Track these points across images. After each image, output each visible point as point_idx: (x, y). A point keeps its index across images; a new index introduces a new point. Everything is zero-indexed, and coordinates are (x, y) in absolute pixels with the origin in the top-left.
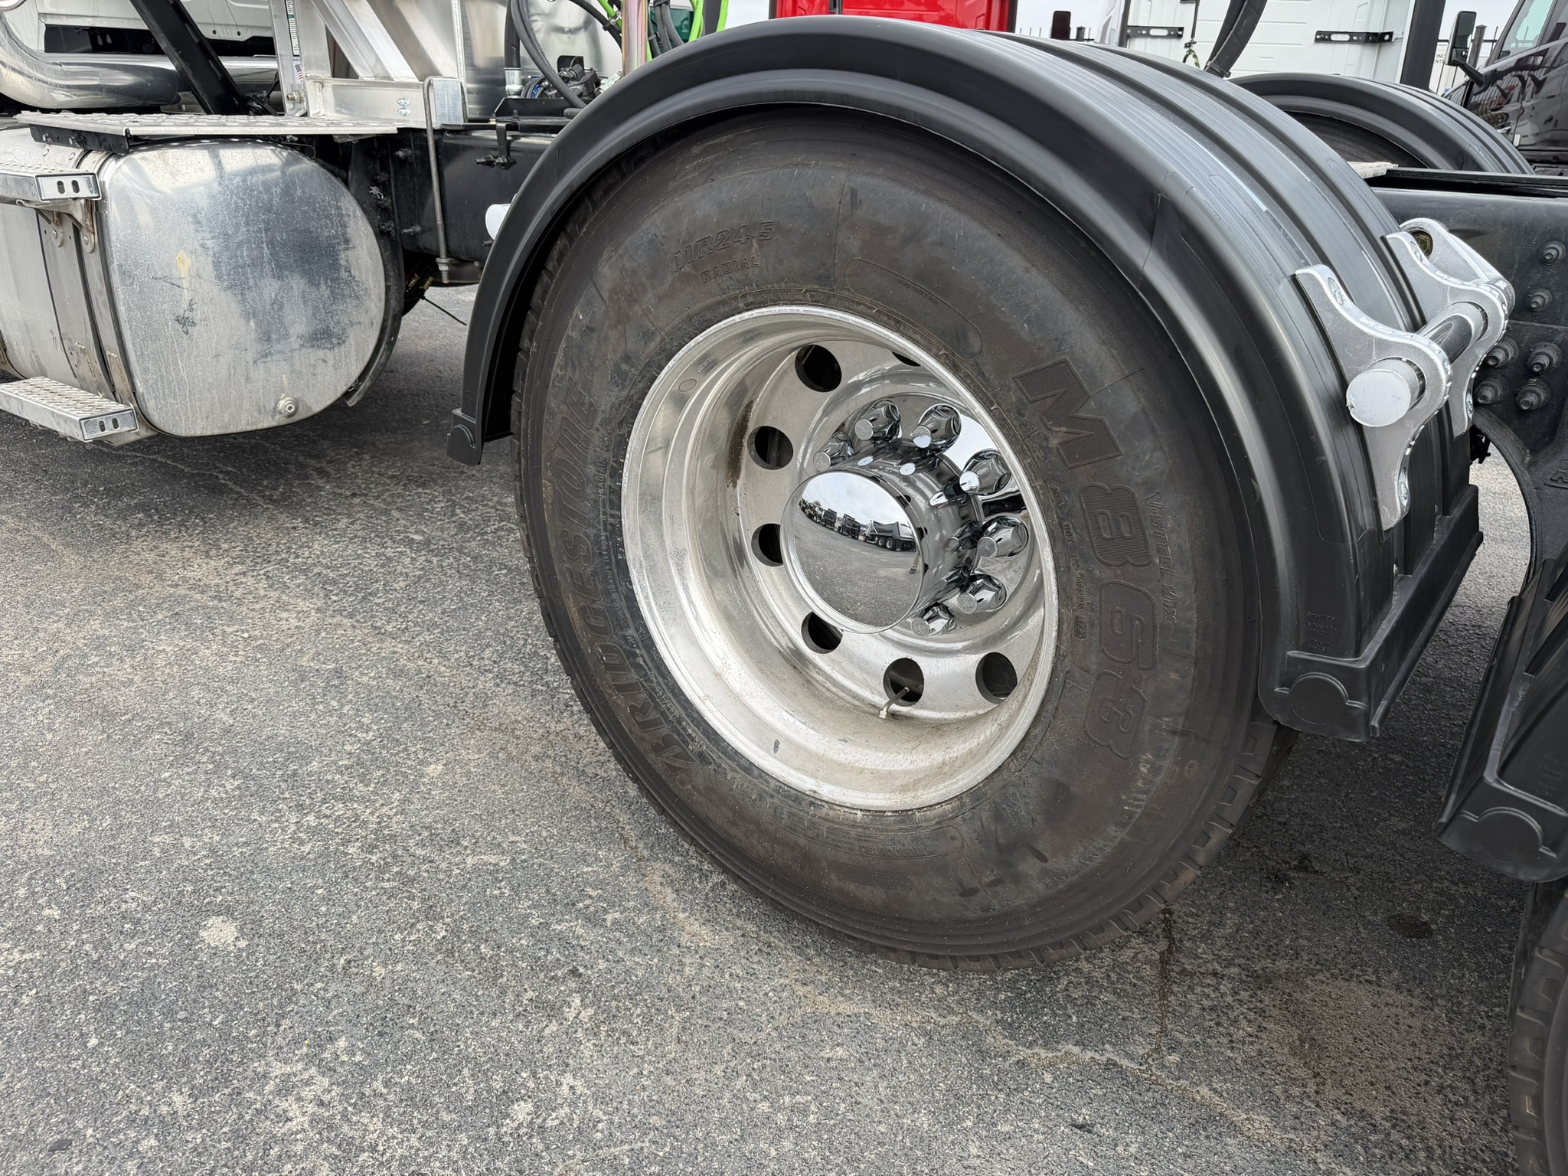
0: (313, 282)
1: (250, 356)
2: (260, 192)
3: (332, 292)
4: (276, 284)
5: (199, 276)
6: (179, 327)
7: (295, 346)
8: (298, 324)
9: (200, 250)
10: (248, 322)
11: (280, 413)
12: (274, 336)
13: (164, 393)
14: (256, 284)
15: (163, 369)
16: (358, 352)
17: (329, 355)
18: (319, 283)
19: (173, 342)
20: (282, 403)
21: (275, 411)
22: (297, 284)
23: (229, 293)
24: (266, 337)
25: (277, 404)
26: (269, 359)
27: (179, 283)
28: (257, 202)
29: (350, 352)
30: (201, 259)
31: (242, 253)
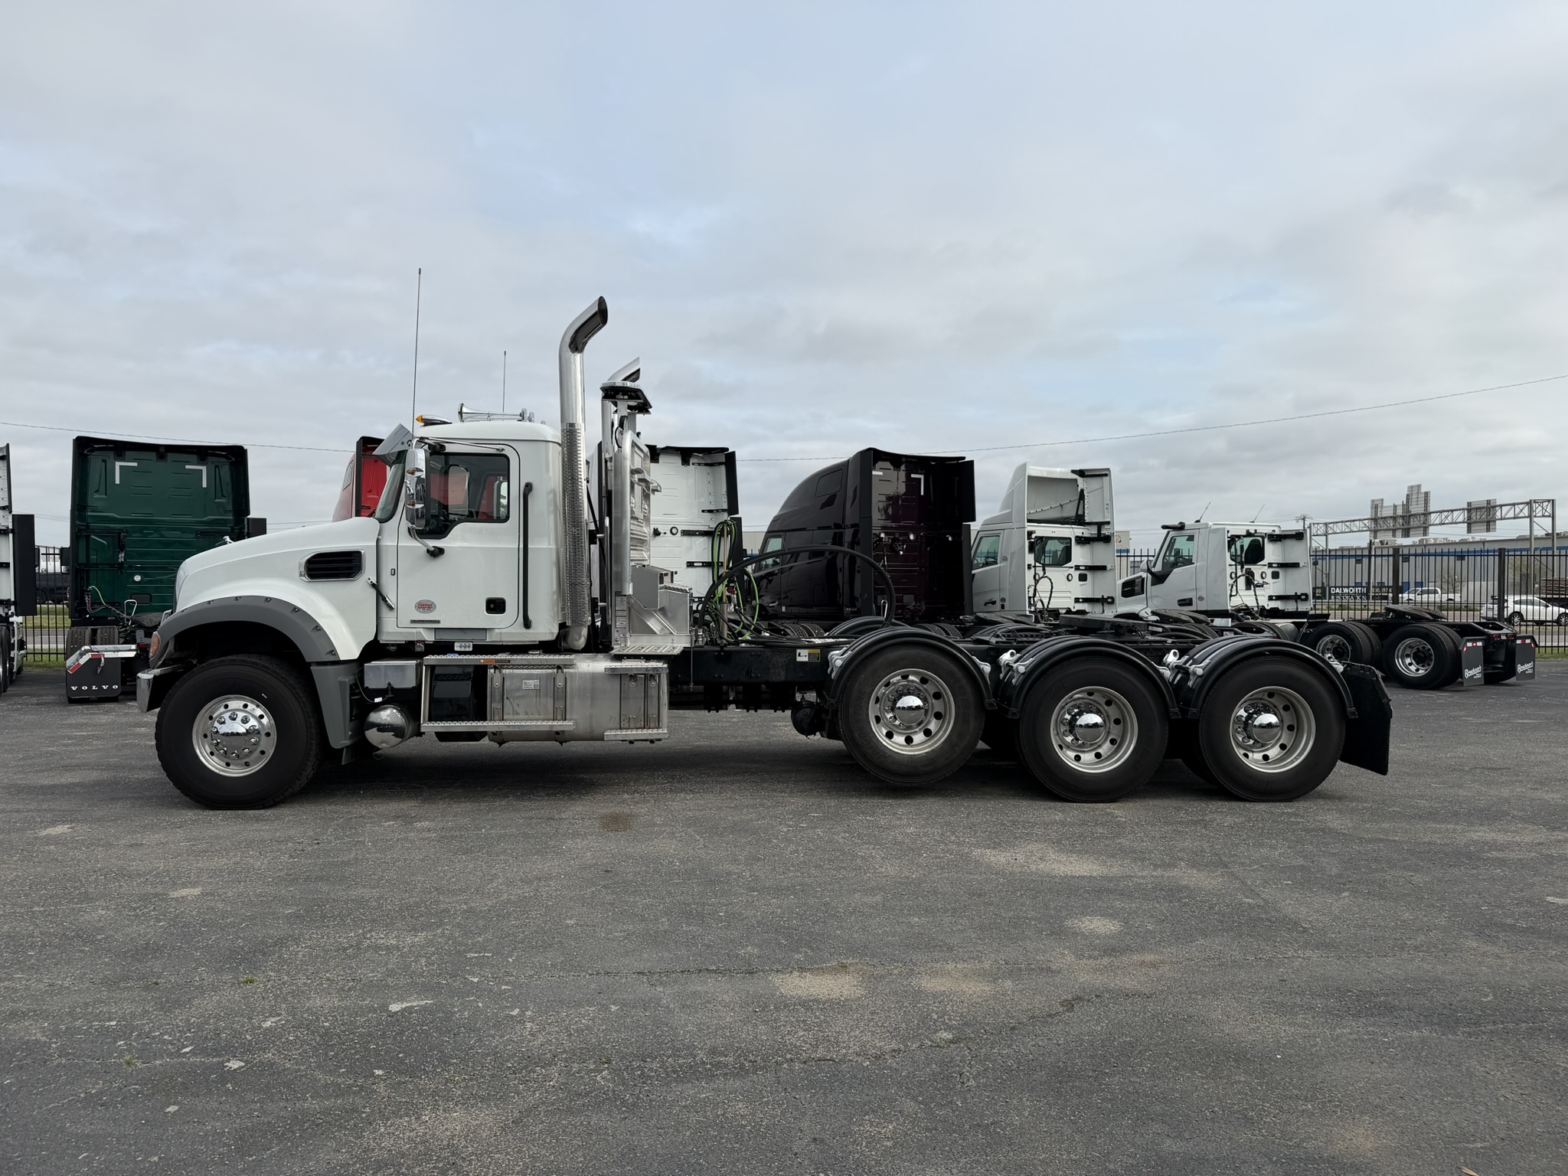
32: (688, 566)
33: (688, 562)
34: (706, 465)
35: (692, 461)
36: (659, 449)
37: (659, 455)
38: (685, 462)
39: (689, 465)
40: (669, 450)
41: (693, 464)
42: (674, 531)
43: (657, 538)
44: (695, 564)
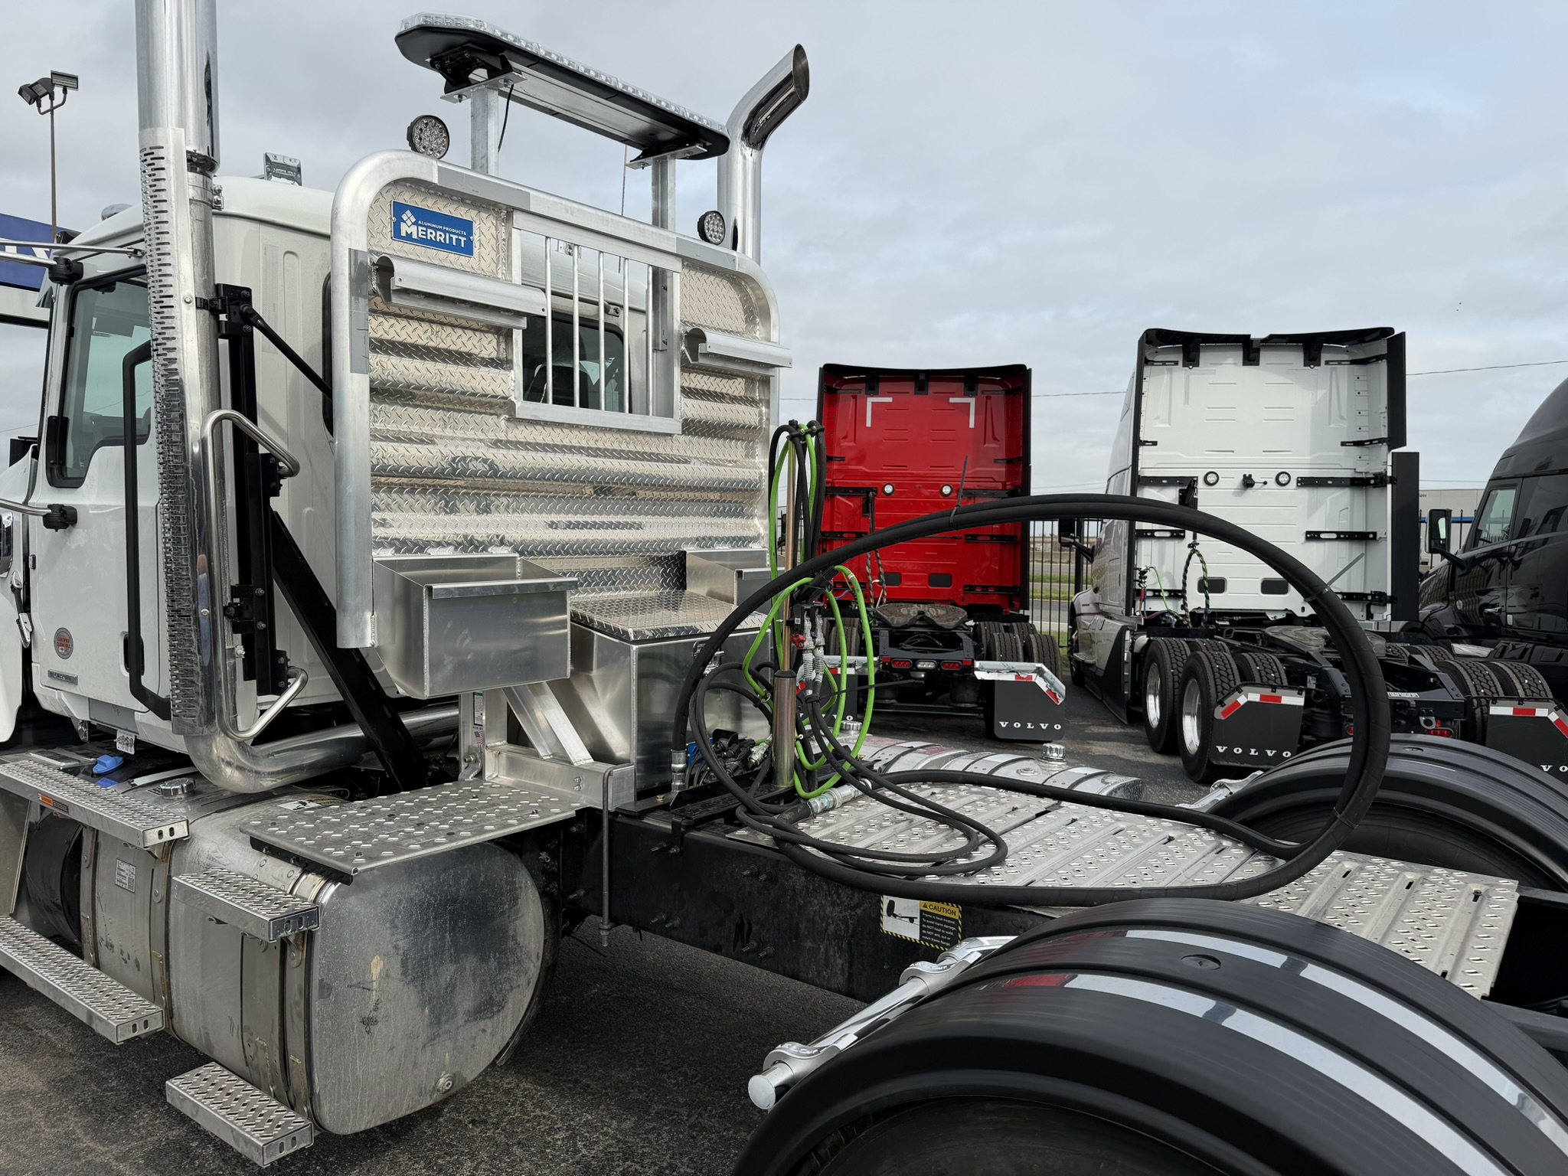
0: (484, 959)
1: (420, 1043)
2: (450, 886)
3: (499, 963)
4: (452, 968)
5: (388, 976)
6: (363, 1028)
7: (461, 1023)
8: (466, 1000)
9: (393, 951)
10: (423, 1010)
11: (438, 1090)
12: (444, 1018)
13: (339, 1096)
14: (435, 972)
15: (342, 1072)
16: (513, 1014)
17: (489, 1023)
18: (489, 957)
19: (355, 1044)
20: (442, 1081)
21: (435, 1089)
22: (470, 962)
23: (411, 986)
24: (436, 1021)
25: (437, 1081)
26: (437, 1040)
27: (369, 987)
28: (446, 895)
29: (506, 1016)
30: (392, 960)
31: (427, 946)
32: (1308, 539)
33: (1308, 533)
34: (1353, 362)
35: (1324, 357)
36: (1257, 340)
37: (1258, 351)
38: (1312, 360)
39: (1319, 365)
40: (1276, 341)
41: (1327, 363)
42: (1283, 479)
43: (1249, 491)
44: (1323, 536)
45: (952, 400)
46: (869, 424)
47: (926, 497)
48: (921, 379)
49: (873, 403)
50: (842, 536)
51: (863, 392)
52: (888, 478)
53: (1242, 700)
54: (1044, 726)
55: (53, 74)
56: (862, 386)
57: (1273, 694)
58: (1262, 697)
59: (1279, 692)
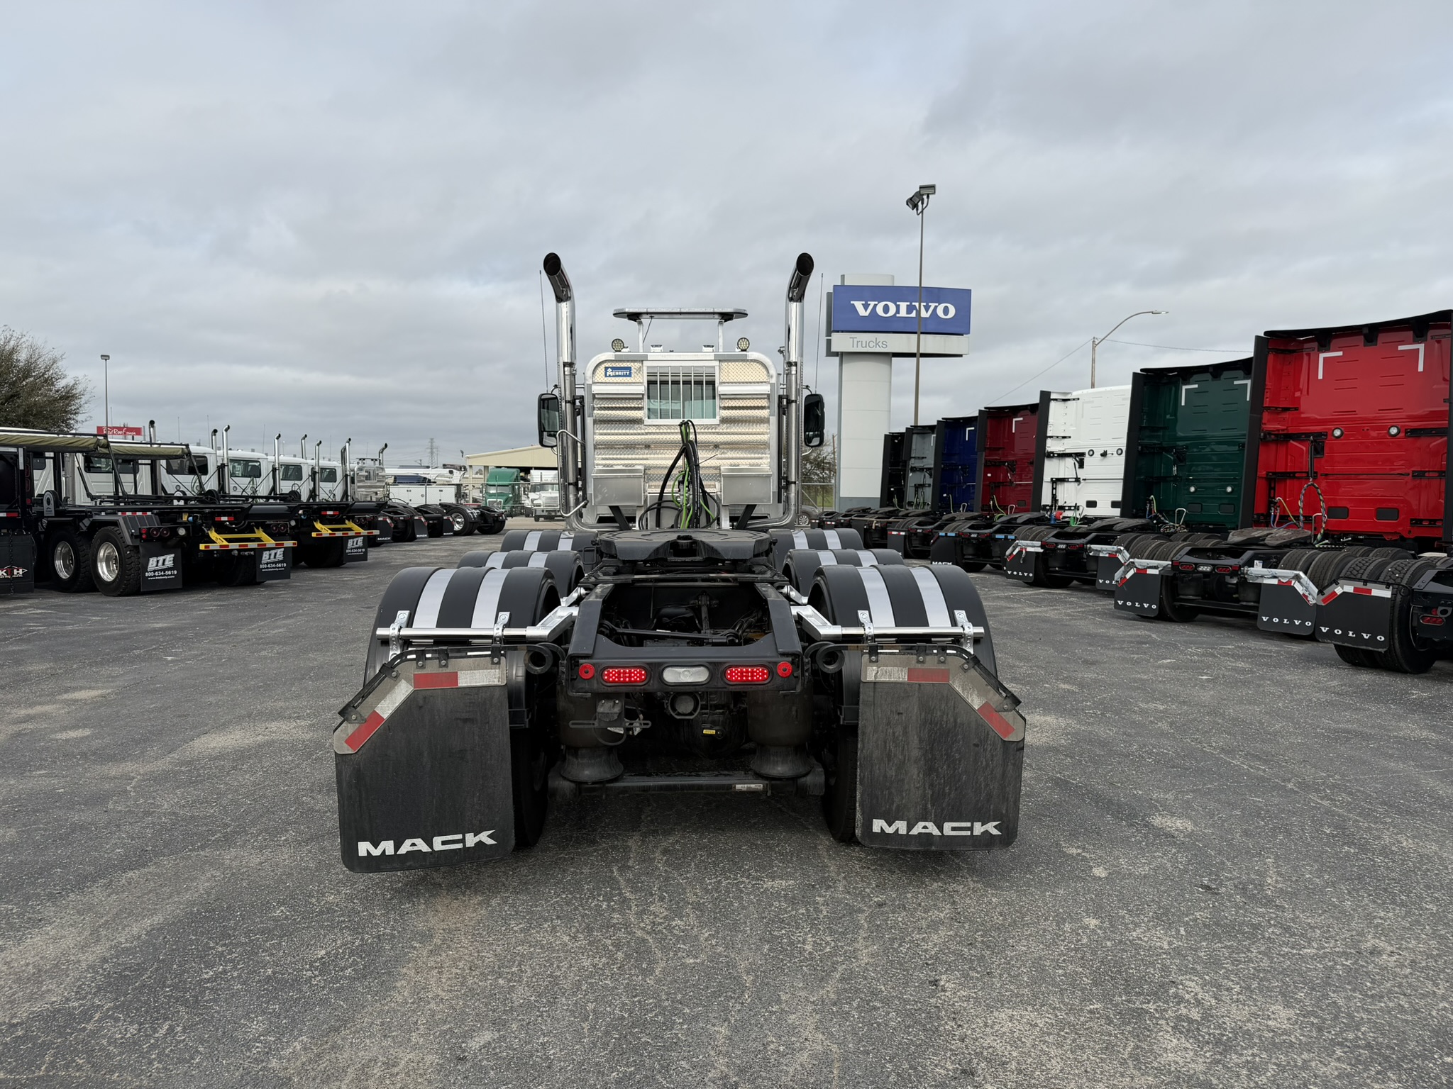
45: (1401, 348)
46: (1320, 377)
47: (1374, 438)
48: (1371, 333)
49: (1325, 359)
50: (1294, 476)
51: (1316, 349)
52: (1335, 422)
53: (1339, 591)
54: (1297, 622)
55: (921, 187)
56: (1315, 345)
57: (1364, 587)
58: (1355, 589)
59: (1369, 585)
